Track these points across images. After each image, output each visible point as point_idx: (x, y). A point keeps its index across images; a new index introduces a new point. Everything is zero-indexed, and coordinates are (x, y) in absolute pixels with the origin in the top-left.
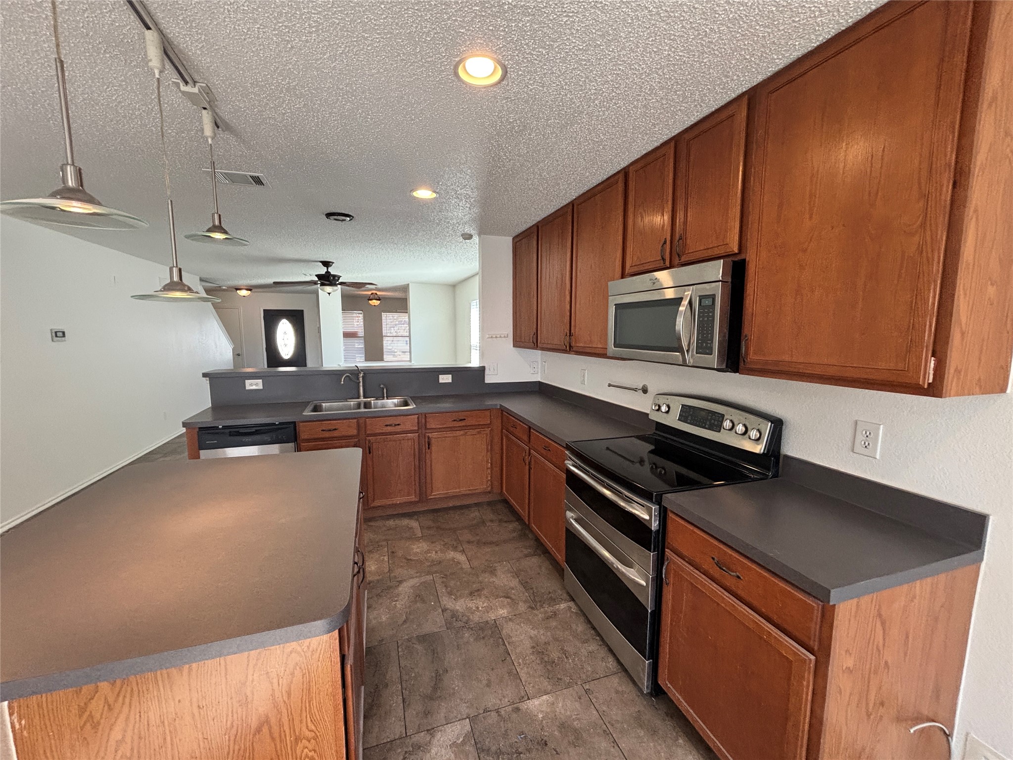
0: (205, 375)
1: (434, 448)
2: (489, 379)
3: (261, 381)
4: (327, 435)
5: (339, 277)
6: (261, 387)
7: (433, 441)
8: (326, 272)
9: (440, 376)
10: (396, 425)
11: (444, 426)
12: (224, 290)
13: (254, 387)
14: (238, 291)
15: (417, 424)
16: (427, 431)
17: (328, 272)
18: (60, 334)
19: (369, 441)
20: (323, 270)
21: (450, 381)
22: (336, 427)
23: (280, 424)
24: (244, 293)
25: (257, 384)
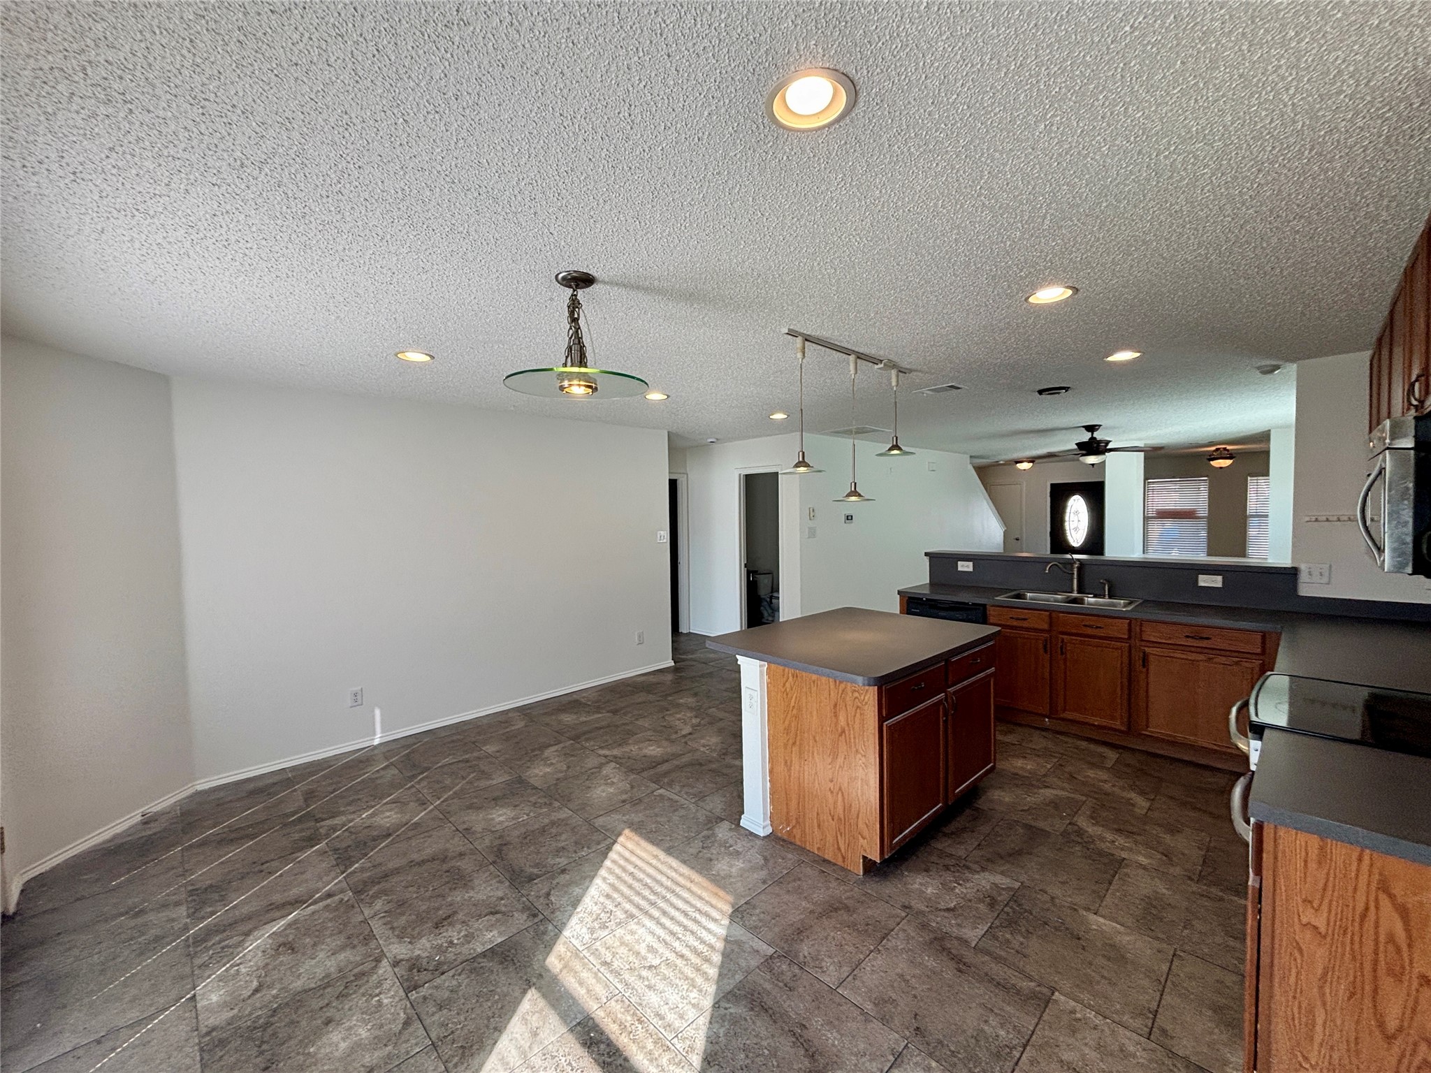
0: (926, 554)
1: (1152, 667)
2: (1306, 590)
3: (971, 563)
4: (1015, 623)
5: (1107, 443)
6: (971, 569)
7: (1151, 658)
8: (1090, 439)
9: (1201, 577)
10: (1097, 627)
11: (1170, 642)
12: (1001, 464)
13: (966, 569)
14: (1018, 465)
15: (1127, 632)
16: (1143, 643)
17: (1093, 439)
18: (850, 518)
19: (1063, 640)
20: (1086, 437)
21: (1220, 585)
22: (1026, 617)
23: (973, 604)
24: (1025, 466)
25: (968, 566)
